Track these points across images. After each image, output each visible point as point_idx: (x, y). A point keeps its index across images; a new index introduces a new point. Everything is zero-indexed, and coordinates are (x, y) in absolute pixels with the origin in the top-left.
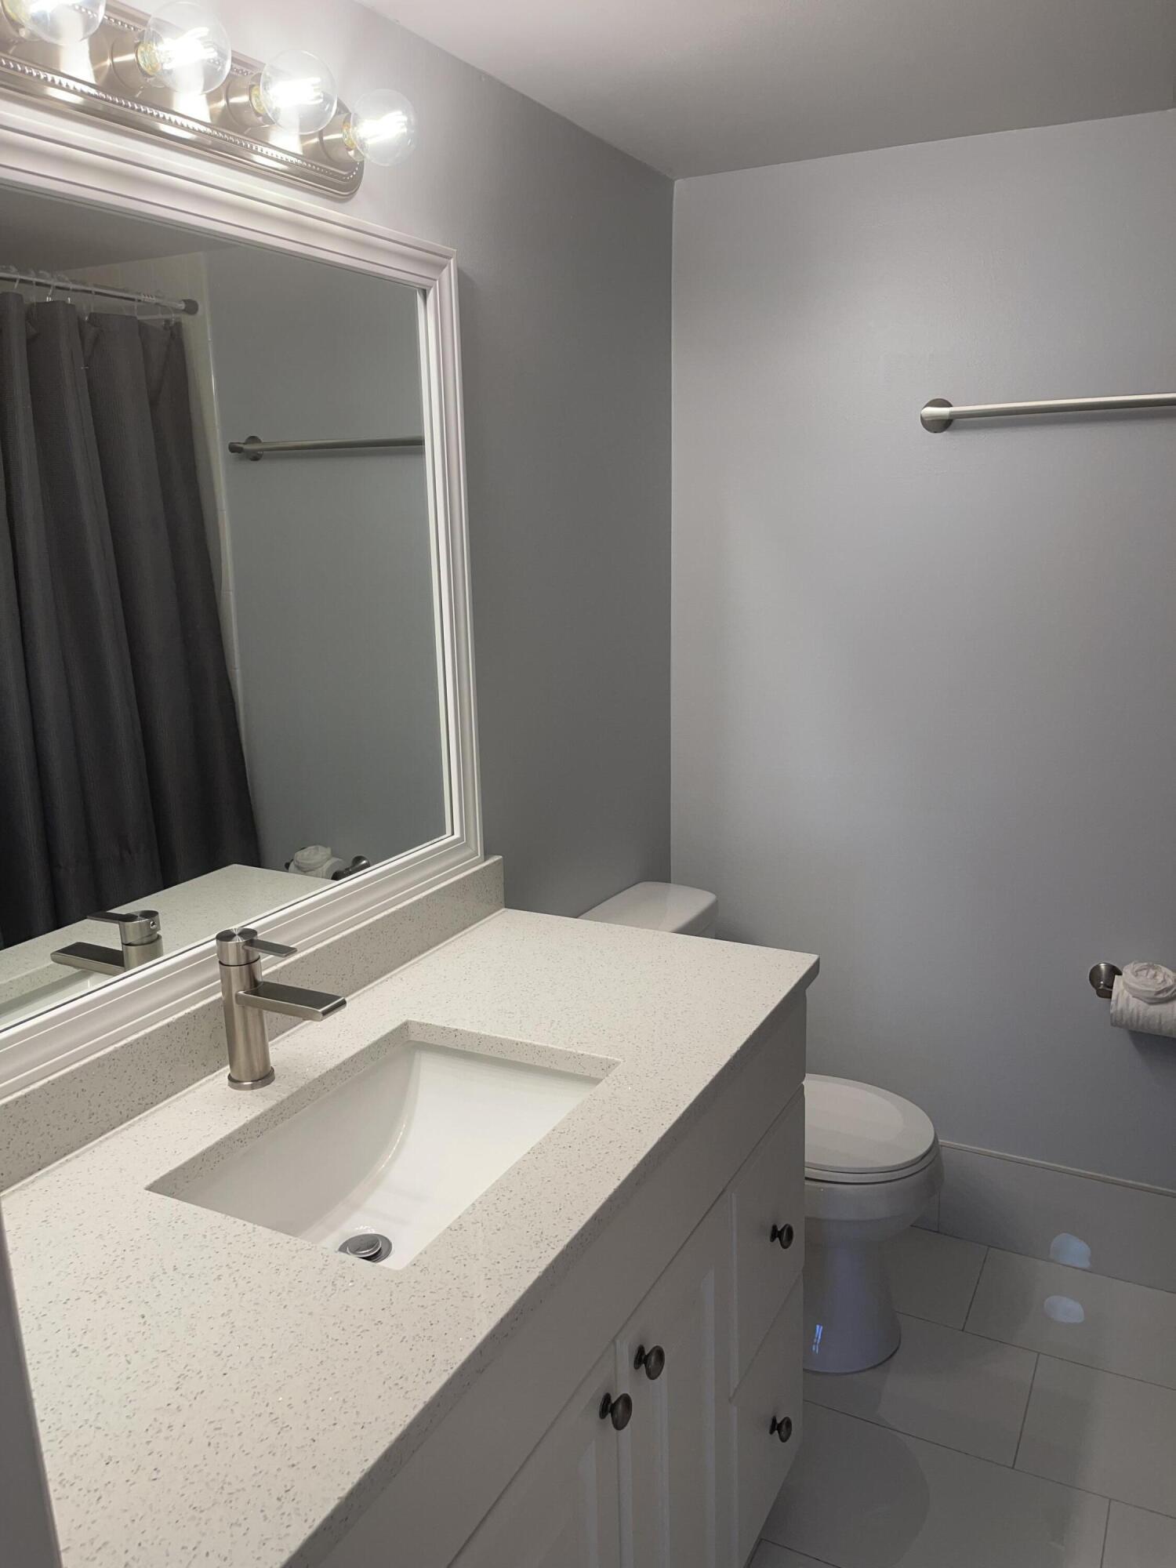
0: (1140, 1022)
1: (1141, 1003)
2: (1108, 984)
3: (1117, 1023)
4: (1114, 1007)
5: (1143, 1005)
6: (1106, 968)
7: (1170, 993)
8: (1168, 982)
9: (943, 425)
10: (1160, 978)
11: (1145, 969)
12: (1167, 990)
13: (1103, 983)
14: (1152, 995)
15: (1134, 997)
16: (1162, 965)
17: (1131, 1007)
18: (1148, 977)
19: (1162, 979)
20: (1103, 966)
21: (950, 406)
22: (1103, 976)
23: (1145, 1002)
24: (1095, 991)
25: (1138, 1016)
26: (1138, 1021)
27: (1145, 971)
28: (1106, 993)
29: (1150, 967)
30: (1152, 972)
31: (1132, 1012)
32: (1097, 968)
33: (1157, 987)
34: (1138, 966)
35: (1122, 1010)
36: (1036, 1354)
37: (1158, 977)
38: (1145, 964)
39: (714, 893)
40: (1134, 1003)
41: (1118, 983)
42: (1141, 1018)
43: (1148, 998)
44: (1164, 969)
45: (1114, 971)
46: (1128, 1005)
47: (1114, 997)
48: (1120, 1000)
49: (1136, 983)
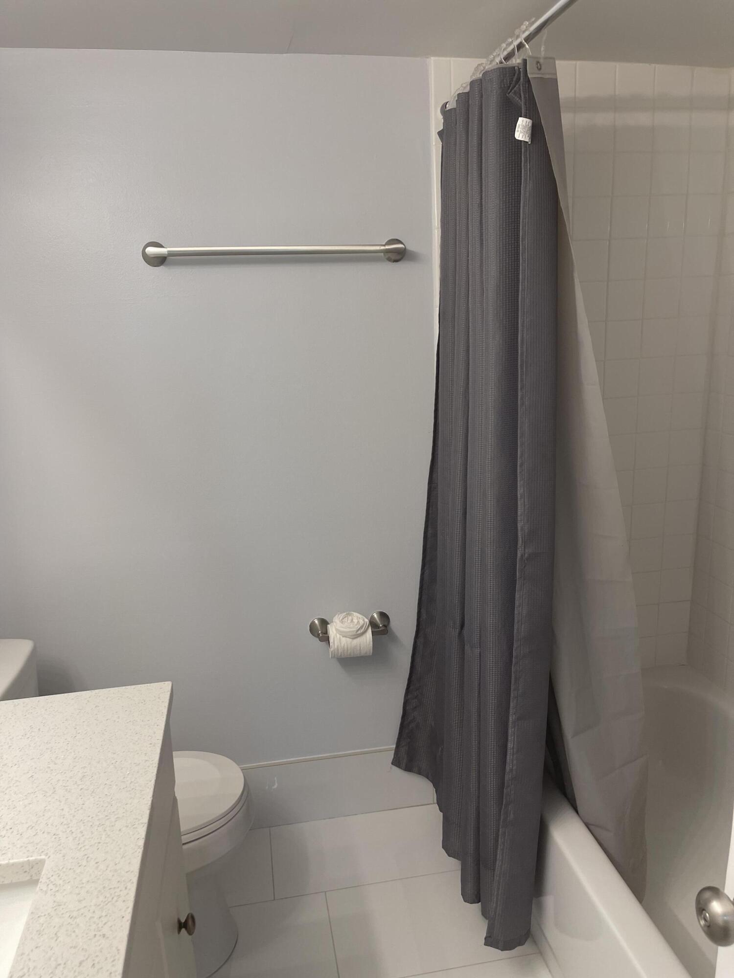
0: (349, 652)
1: (348, 639)
2: (324, 632)
3: (335, 656)
4: (333, 646)
6: (318, 622)
7: (363, 629)
8: (360, 623)
9: (160, 261)
10: (355, 621)
11: (346, 617)
12: (362, 627)
13: (320, 631)
14: (355, 633)
15: (343, 637)
16: (354, 611)
17: (343, 645)
18: (349, 622)
19: (357, 621)
20: (316, 622)
21: (162, 247)
22: (319, 628)
23: (350, 638)
24: (318, 639)
25: (347, 648)
26: (347, 652)
27: (346, 618)
28: (325, 638)
29: (349, 614)
30: (350, 618)
31: (344, 647)
32: (313, 623)
33: (356, 627)
34: (341, 616)
35: (338, 647)
36: (324, 893)
37: (354, 620)
38: (345, 614)
39: (30, 639)
40: (344, 640)
41: (332, 631)
42: (349, 649)
43: (352, 636)
44: (355, 614)
45: (324, 623)
46: (341, 644)
47: (331, 640)
48: (336, 642)
49: (343, 628)
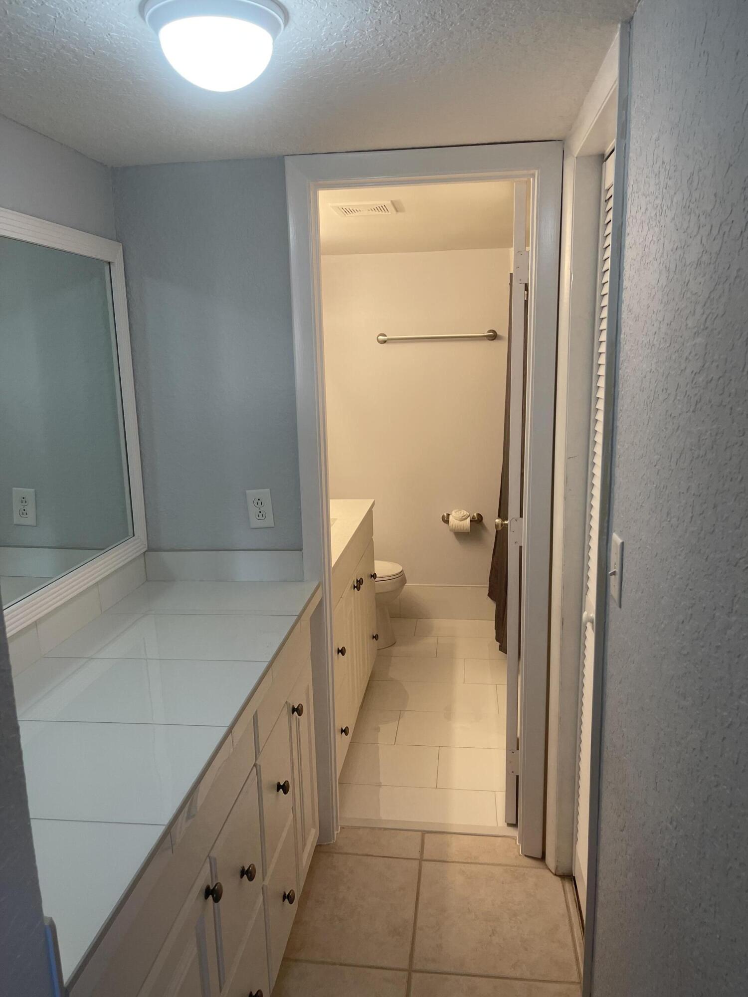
2: (448, 519)
3: (451, 530)
4: (450, 526)
5: (458, 521)
7: (466, 518)
8: (465, 515)
9: (384, 342)
10: (462, 513)
11: (458, 512)
13: (446, 520)
14: (462, 519)
15: (455, 521)
18: (459, 514)
20: (445, 514)
21: (386, 336)
22: (446, 517)
24: (444, 523)
25: (458, 527)
26: (458, 529)
28: (448, 522)
29: (460, 510)
30: (460, 512)
31: (456, 526)
32: (444, 515)
34: (456, 511)
35: (453, 526)
40: (456, 523)
41: (451, 517)
44: (464, 511)
45: (448, 515)
47: (450, 523)
48: (452, 523)
49: (456, 516)
